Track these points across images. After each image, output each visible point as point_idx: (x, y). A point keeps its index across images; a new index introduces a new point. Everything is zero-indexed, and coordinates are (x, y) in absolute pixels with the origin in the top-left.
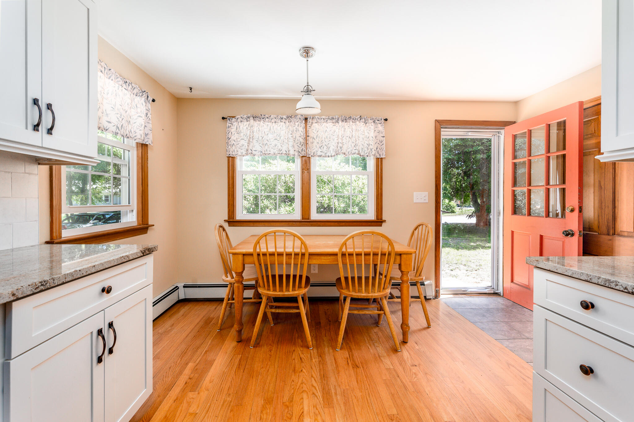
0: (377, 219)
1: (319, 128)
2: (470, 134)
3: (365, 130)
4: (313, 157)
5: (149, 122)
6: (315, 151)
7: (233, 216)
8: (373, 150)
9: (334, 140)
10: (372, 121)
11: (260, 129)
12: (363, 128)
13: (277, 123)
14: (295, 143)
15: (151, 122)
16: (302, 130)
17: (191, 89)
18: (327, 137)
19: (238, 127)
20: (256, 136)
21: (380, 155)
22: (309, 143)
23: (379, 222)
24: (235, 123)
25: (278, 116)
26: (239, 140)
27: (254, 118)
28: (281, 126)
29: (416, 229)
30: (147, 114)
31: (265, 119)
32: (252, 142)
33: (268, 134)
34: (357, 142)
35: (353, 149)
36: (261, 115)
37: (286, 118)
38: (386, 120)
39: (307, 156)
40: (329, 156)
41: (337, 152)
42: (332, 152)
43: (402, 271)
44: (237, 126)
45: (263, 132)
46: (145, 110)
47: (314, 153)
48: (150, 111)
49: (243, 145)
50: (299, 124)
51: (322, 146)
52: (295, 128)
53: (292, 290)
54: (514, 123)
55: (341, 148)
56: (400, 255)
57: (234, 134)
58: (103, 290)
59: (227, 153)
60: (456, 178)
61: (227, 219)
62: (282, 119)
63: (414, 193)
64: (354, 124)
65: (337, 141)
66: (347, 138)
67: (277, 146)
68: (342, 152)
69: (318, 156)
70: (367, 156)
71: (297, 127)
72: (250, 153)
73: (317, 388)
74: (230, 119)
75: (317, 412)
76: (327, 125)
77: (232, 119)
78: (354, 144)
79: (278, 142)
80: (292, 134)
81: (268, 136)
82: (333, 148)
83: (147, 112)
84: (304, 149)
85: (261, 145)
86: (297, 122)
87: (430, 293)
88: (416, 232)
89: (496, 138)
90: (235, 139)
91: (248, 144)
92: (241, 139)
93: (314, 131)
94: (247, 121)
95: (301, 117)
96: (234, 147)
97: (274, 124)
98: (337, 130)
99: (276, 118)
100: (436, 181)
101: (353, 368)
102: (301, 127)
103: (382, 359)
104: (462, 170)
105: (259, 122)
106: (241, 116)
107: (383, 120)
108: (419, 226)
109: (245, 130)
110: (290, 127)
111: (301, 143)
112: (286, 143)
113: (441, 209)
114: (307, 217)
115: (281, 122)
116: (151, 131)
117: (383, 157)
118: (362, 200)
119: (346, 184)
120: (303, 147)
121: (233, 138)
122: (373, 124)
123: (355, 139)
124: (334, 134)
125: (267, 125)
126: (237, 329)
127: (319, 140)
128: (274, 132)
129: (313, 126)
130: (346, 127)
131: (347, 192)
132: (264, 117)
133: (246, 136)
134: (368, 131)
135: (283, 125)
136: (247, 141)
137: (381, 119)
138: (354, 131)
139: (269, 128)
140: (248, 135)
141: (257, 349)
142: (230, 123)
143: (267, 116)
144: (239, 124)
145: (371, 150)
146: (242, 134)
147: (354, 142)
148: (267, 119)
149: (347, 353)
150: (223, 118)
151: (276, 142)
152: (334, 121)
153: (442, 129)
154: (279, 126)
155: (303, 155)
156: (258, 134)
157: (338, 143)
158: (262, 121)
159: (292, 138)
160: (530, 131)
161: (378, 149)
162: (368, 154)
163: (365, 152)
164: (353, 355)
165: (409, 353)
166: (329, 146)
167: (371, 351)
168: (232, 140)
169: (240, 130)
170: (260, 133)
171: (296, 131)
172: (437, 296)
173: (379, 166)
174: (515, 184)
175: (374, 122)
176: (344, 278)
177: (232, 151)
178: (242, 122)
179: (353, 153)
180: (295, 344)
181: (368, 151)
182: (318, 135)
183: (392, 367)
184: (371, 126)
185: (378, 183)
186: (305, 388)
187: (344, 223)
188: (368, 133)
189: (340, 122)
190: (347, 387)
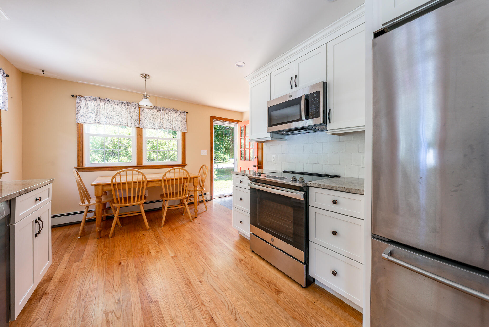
0: (183, 164)
1: (148, 112)
2: (225, 124)
3: (176, 116)
4: (144, 129)
5: (5, 93)
6: (145, 125)
7: (82, 164)
8: (180, 128)
9: (157, 120)
10: (179, 112)
11: (105, 107)
12: (174, 115)
13: (118, 105)
14: (132, 119)
15: (7, 93)
16: (137, 112)
17: (43, 71)
18: (153, 118)
19: (87, 104)
20: (102, 111)
21: (184, 130)
22: (142, 120)
23: (183, 165)
24: (84, 101)
25: (119, 101)
26: (87, 113)
27: (101, 100)
28: (122, 108)
29: (201, 168)
30: (3, 87)
31: (110, 102)
32: (99, 115)
33: (112, 111)
34: (172, 123)
35: (169, 126)
36: (106, 98)
37: (125, 103)
38: (187, 113)
39: (141, 128)
40: (155, 129)
41: (160, 127)
42: (156, 127)
43: (194, 186)
44: (85, 103)
45: (108, 110)
46: (2, 84)
47: (145, 126)
48: (6, 84)
49: (91, 117)
50: (135, 108)
51: (150, 123)
52: (132, 110)
53: (137, 202)
54: (241, 121)
55: (162, 125)
56: (194, 178)
57: (83, 108)
58: (36, 200)
59: (77, 121)
60: (227, 142)
61: (76, 167)
62: (123, 103)
63: (201, 150)
64: (170, 112)
65: (160, 121)
66: (166, 120)
67: (119, 120)
68: (163, 127)
69: (148, 128)
70: (177, 130)
71: (133, 109)
72: (98, 122)
73: (155, 241)
74: (79, 97)
75: (156, 247)
76: (154, 111)
77: (81, 98)
78: (170, 124)
79: (120, 118)
80: (129, 113)
81: (112, 113)
82: (157, 124)
83: (4, 85)
84: (139, 123)
85: (106, 117)
86: (134, 106)
87: (208, 198)
88: (201, 169)
89: (235, 127)
90: (84, 111)
91: (95, 116)
92: (89, 112)
93: (145, 113)
94: (95, 101)
95: (136, 104)
96: (83, 117)
97: (116, 106)
98: (160, 115)
99: (118, 102)
100: (211, 145)
101: (172, 231)
102: (136, 110)
103: (185, 225)
104: (230, 138)
105: (105, 103)
106: (90, 97)
107: (185, 113)
108: (203, 166)
109: (93, 106)
110: (129, 109)
111: (136, 119)
112: (126, 119)
113: (213, 158)
114: (141, 164)
115: (122, 105)
116: (7, 100)
117: (185, 132)
118: (173, 154)
119: (162, 144)
120: (138, 122)
121: (82, 110)
122: (180, 114)
123: (170, 121)
124: (158, 117)
125: (111, 106)
126: (98, 230)
127: (148, 119)
128: (117, 111)
129: (144, 110)
130: (165, 114)
131: (163, 149)
132: (109, 100)
133: (93, 111)
134: (177, 117)
135: (123, 107)
136: (95, 114)
137: (184, 112)
138: (170, 116)
139: (112, 108)
140: (95, 110)
141: (114, 238)
142: (79, 100)
143: (111, 100)
144: (87, 102)
145: (179, 127)
146: (90, 109)
147: (170, 122)
148: (111, 102)
149: (168, 227)
150: (73, 96)
151: (118, 117)
152: (158, 109)
153: (213, 121)
154: (121, 107)
155: (138, 127)
156: (104, 110)
157: (160, 122)
158: (107, 103)
159: (130, 116)
160: (245, 126)
161: (183, 127)
162: (177, 129)
163: (176, 128)
164: (171, 227)
165: (197, 221)
166: (155, 123)
167: (180, 224)
168: (81, 112)
169: (88, 106)
170: (105, 110)
171: (133, 112)
172: (211, 200)
173: (183, 136)
174: (241, 148)
175: (181, 113)
176: (165, 194)
177: (81, 120)
178: (90, 100)
179: (169, 128)
180: (138, 230)
181: (178, 128)
182: (147, 116)
183: (190, 226)
184: (179, 115)
185: (183, 145)
186: (148, 242)
187: (164, 167)
188: (178, 118)
189: (162, 111)
190: (170, 237)
